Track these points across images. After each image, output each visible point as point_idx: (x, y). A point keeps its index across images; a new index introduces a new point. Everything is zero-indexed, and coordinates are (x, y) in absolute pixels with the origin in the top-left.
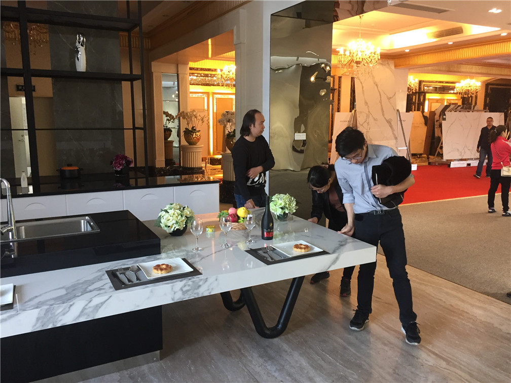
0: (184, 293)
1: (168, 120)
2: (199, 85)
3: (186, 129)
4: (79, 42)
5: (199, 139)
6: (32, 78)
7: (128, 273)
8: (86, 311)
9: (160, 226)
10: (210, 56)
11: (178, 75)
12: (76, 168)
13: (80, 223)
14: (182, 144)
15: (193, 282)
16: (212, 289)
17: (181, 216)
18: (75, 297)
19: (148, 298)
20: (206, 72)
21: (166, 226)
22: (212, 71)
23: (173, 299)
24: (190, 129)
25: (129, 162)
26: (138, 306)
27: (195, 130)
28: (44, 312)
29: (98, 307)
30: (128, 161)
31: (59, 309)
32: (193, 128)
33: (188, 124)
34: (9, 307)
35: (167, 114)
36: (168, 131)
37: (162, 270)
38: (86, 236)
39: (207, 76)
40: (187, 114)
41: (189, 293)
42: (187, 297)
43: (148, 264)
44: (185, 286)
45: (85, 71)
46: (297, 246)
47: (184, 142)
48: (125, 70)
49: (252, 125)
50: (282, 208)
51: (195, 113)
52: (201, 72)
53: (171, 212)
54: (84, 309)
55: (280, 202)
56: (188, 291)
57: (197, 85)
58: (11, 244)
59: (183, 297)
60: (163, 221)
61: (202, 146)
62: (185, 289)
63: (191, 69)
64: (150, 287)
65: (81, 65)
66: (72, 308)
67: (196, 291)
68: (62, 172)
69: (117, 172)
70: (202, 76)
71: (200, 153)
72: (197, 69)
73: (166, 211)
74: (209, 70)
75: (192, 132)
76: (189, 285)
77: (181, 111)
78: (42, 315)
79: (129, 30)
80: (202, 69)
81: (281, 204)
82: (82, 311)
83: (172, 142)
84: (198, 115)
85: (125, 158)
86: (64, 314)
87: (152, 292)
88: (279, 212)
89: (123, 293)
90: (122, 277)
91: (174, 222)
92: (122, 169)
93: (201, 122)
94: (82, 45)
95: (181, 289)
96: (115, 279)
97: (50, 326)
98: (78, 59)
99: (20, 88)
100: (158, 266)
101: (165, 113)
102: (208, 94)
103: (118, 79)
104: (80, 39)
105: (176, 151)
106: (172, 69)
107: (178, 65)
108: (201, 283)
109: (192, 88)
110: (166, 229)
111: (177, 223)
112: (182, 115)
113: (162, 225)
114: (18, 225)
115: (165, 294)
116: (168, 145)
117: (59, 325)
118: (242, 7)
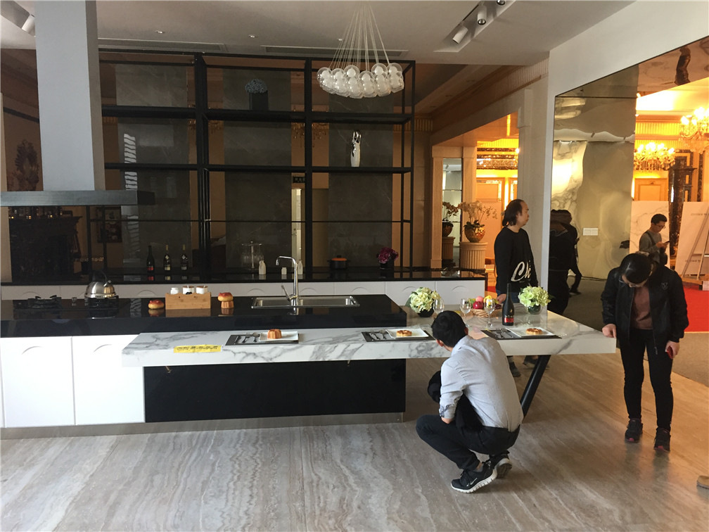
0: (419, 352)
1: (449, 212)
2: (493, 169)
3: (467, 223)
4: (355, 139)
5: (482, 236)
6: (313, 173)
7: (377, 335)
8: (345, 353)
9: (410, 306)
10: (508, 134)
11: (462, 159)
12: (345, 260)
13: (345, 301)
14: (463, 241)
15: (427, 344)
16: (443, 353)
17: (429, 298)
18: (338, 342)
19: (390, 351)
20: (503, 153)
21: (415, 306)
22: (511, 151)
23: (410, 356)
24: (472, 223)
25: (394, 256)
26: (382, 356)
27: (478, 224)
28: (318, 347)
29: (354, 351)
30: (394, 254)
31: (328, 348)
32: (476, 221)
33: (470, 217)
34: (296, 342)
35: (447, 205)
36: (447, 226)
37: (403, 333)
38: (349, 308)
39: (503, 157)
40: (469, 205)
41: (423, 353)
42: (421, 356)
43: (395, 331)
44: (420, 346)
45: (358, 166)
46: (529, 330)
47: (465, 240)
48: (397, 163)
49: (519, 214)
50: (532, 301)
51: (478, 205)
52: (496, 153)
53: (420, 294)
54: (344, 351)
55: (530, 293)
56: (422, 351)
57: (490, 169)
58: (295, 309)
59: (418, 355)
60: (412, 301)
61: (486, 243)
62: (420, 349)
63: (479, 150)
64: (392, 343)
65: (356, 161)
66: (336, 348)
67: (429, 352)
68: (332, 263)
69: (382, 265)
70: (496, 158)
71: (484, 253)
72: (491, 150)
73: (416, 293)
74: (506, 150)
75: (473, 226)
76: (423, 346)
77: (464, 201)
78: (317, 349)
79: (402, 123)
80: (497, 150)
81: (531, 296)
82: (343, 353)
83: (453, 239)
84: (483, 207)
85: (390, 251)
86: (331, 352)
87: (393, 346)
88: (528, 304)
89: (372, 344)
90: (373, 336)
91: (422, 303)
92: (387, 262)
93: (486, 214)
94: (357, 142)
95: (417, 349)
96: (368, 337)
97: (321, 360)
98: (353, 155)
99: (296, 179)
100: (401, 331)
101: (445, 204)
102: (503, 179)
103: (390, 171)
104: (356, 135)
105: (456, 251)
106: (457, 152)
107: (463, 148)
108: (433, 346)
109: (480, 174)
110: (414, 309)
111: (424, 304)
112: (464, 207)
113: (412, 306)
114: (300, 298)
115: (404, 351)
116: (447, 241)
117: (326, 360)
118: (529, 86)
